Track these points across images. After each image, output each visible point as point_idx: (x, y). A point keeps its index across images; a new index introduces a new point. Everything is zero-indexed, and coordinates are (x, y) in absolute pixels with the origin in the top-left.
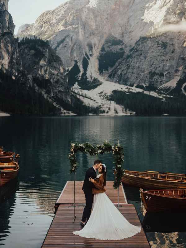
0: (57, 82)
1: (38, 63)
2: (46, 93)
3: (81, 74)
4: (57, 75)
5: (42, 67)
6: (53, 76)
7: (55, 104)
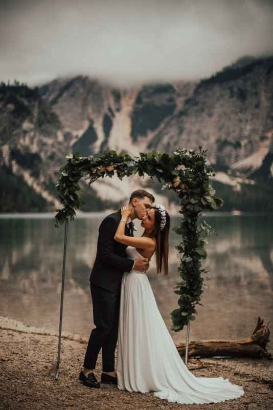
0: (52, 157)
1: (19, 126)
2: (32, 175)
3: (98, 143)
4: (53, 146)
5: (25, 132)
6: (46, 148)
7: (45, 195)
